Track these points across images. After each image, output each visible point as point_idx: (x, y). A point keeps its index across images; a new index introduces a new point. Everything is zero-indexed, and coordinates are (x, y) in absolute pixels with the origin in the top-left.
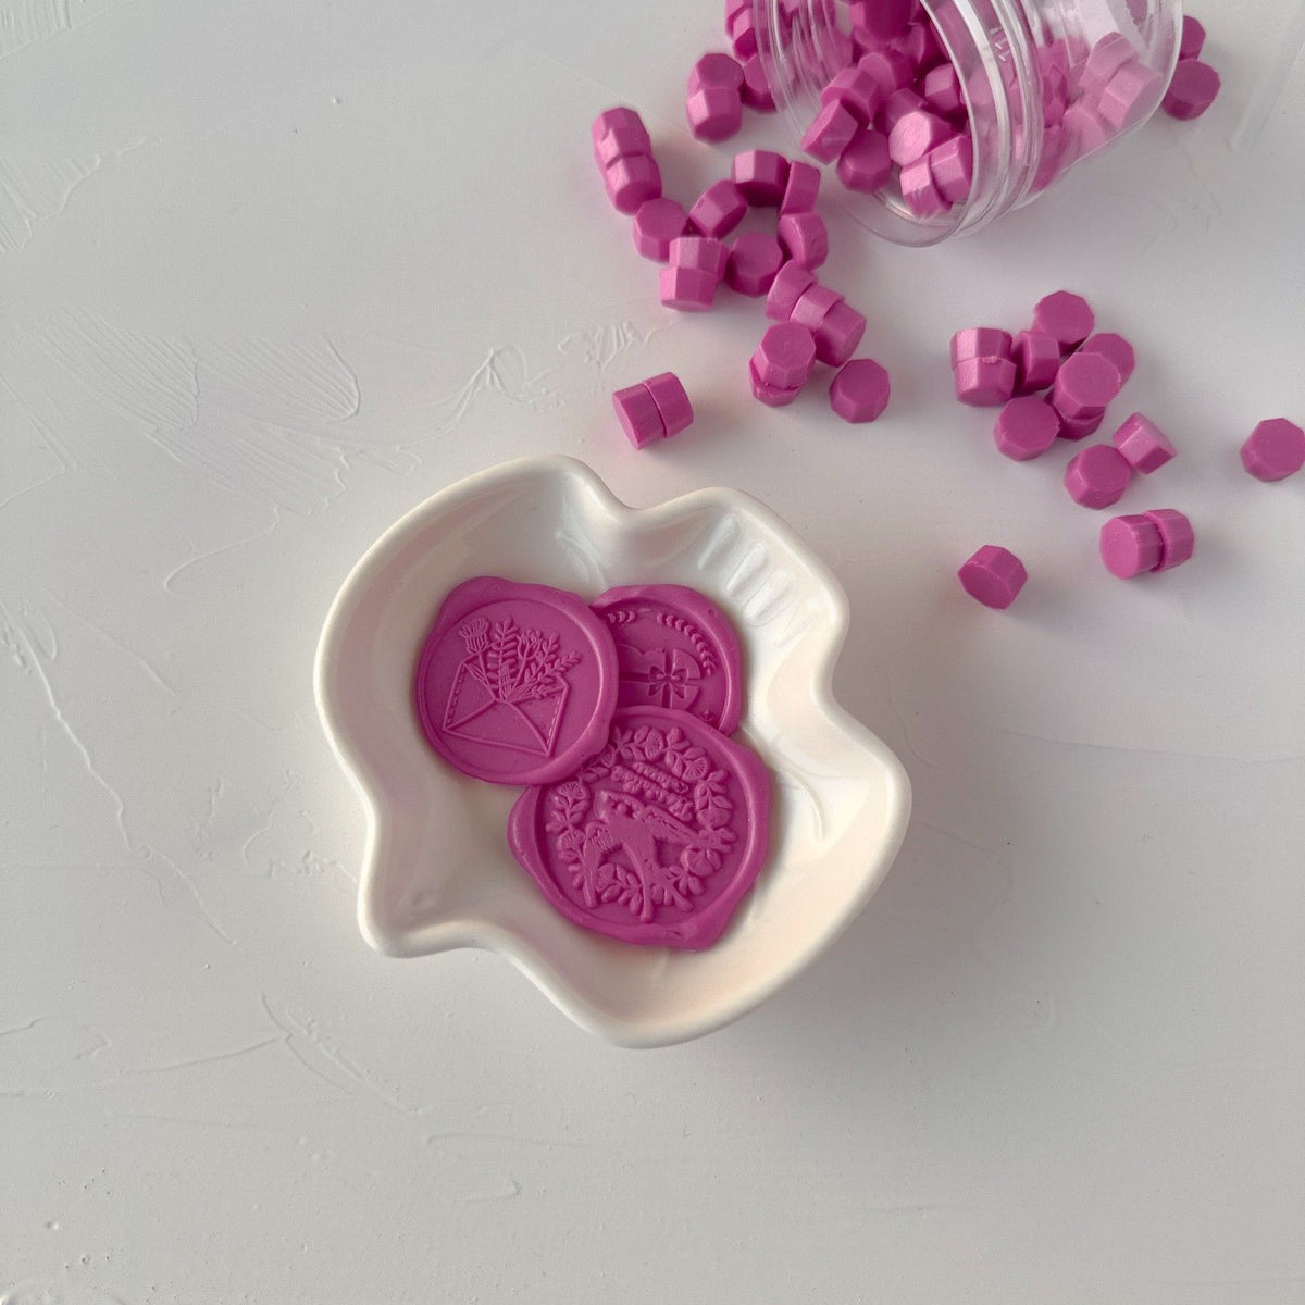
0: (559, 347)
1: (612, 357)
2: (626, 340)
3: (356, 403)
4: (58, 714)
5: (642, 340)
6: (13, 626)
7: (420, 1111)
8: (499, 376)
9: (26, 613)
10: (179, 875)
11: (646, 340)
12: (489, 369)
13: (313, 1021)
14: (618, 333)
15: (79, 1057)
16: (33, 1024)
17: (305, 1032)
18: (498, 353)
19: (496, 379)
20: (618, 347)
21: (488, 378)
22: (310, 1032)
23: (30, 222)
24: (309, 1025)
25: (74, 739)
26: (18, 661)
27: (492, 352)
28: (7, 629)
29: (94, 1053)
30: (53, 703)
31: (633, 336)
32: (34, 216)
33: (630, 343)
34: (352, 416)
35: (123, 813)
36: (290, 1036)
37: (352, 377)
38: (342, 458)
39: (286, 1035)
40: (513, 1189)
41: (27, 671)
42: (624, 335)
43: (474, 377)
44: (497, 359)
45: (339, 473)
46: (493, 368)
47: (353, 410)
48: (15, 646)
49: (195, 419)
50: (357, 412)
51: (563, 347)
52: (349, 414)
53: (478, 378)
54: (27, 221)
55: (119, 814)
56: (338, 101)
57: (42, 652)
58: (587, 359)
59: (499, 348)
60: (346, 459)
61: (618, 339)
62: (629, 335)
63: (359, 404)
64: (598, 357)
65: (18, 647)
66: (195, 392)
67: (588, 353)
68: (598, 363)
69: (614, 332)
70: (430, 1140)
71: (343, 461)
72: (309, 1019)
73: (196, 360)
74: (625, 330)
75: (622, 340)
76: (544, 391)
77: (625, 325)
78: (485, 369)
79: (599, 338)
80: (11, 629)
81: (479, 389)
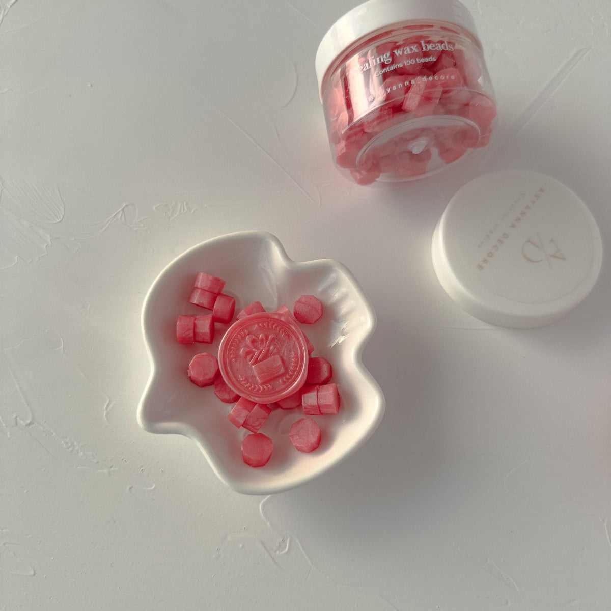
0: (154, 208)
1: (176, 215)
2: (184, 210)
3: (62, 217)
5: (190, 211)
7: (4, 530)
11: (193, 211)
12: (121, 213)
14: (181, 206)
18: (127, 206)
19: (123, 216)
20: (180, 210)
21: (120, 216)
27: (124, 205)
31: (187, 209)
33: (185, 211)
34: (59, 222)
37: (63, 206)
38: (49, 239)
40: (32, 573)
42: (184, 207)
43: (115, 213)
44: (126, 208)
45: (46, 246)
46: (123, 211)
47: (60, 220)
50: (61, 221)
51: (156, 208)
52: (58, 221)
53: (115, 215)
56: (91, 86)
58: (165, 214)
59: (128, 203)
60: (51, 240)
61: (181, 208)
62: (185, 208)
63: (63, 217)
64: (169, 215)
67: (166, 212)
68: (169, 217)
69: (180, 204)
70: (4, 544)
71: (50, 241)
74: (185, 205)
75: (182, 211)
76: (142, 226)
77: (185, 203)
78: (119, 212)
79: (172, 207)
81: (115, 219)
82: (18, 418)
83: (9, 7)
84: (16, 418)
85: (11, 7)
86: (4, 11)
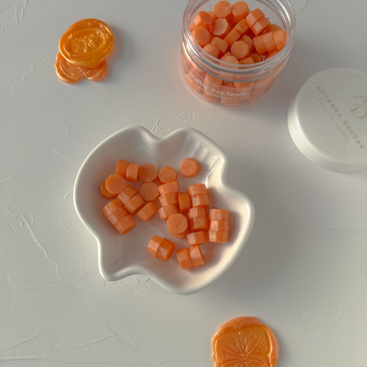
0: (177, 118)
1: (194, 120)
4: (36, 240)
5: (202, 114)
6: (19, 214)
8: (160, 127)
9: (22, 210)
10: (77, 288)
12: (157, 126)
13: (122, 330)
14: (195, 112)
15: (52, 346)
16: (37, 337)
17: (120, 333)
18: (159, 121)
19: (159, 128)
20: (195, 116)
21: (157, 128)
22: (121, 333)
23: (13, 87)
24: (121, 331)
25: (41, 248)
26: (22, 225)
27: (157, 121)
28: (17, 215)
29: (56, 345)
30: (33, 237)
31: (199, 113)
32: (14, 85)
33: (198, 115)
35: (58, 270)
36: (115, 335)
39: (114, 335)
41: (24, 227)
42: (197, 113)
43: (153, 128)
44: (159, 122)
46: (158, 125)
48: (20, 220)
49: (69, 146)
51: (179, 117)
53: (154, 129)
54: (12, 87)
55: (57, 269)
57: (29, 222)
58: (186, 121)
59: (159, 119)
61: (195, 114)
62: (198, 113)
64: (189, 120)
65: (21, 220)
66: (69, 138)
67: (186, 119)
68: (190, 122)
69: (193, 112)
70: (161, 363)
72: (121, 329)
73: (68, 128)
75: (196, 115)
77: (197, 110)
78: (156, 126)
79: (189, 115)
80: (19, 215)
81: (155, 131)
82: (139, 278)
83: (25, 4)
84: (137, 278)
85: (26, 3)
86: (23, 7)
